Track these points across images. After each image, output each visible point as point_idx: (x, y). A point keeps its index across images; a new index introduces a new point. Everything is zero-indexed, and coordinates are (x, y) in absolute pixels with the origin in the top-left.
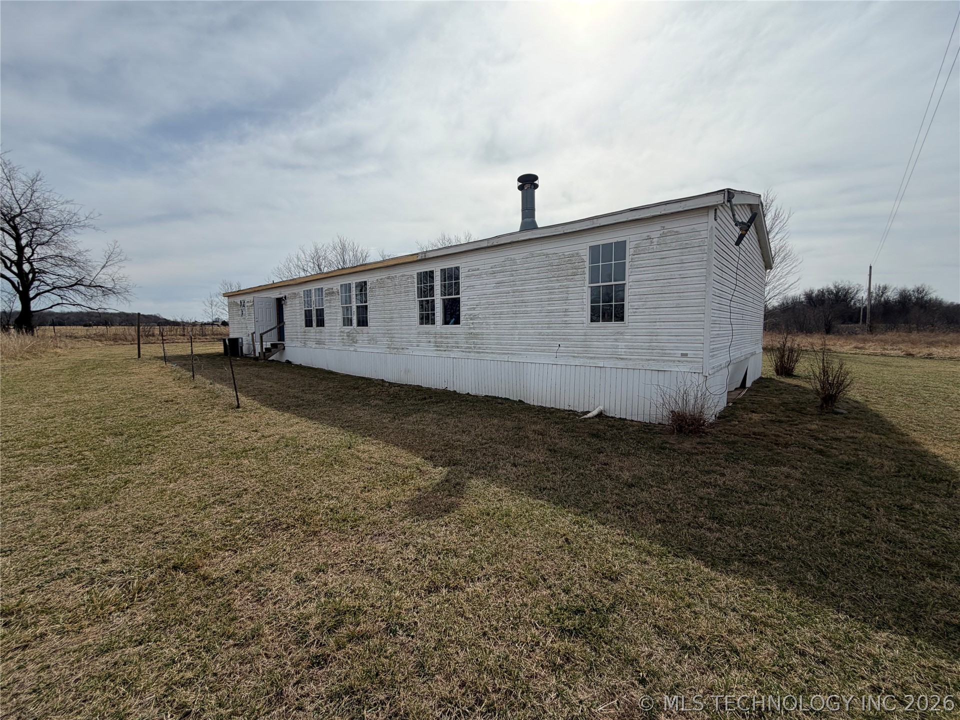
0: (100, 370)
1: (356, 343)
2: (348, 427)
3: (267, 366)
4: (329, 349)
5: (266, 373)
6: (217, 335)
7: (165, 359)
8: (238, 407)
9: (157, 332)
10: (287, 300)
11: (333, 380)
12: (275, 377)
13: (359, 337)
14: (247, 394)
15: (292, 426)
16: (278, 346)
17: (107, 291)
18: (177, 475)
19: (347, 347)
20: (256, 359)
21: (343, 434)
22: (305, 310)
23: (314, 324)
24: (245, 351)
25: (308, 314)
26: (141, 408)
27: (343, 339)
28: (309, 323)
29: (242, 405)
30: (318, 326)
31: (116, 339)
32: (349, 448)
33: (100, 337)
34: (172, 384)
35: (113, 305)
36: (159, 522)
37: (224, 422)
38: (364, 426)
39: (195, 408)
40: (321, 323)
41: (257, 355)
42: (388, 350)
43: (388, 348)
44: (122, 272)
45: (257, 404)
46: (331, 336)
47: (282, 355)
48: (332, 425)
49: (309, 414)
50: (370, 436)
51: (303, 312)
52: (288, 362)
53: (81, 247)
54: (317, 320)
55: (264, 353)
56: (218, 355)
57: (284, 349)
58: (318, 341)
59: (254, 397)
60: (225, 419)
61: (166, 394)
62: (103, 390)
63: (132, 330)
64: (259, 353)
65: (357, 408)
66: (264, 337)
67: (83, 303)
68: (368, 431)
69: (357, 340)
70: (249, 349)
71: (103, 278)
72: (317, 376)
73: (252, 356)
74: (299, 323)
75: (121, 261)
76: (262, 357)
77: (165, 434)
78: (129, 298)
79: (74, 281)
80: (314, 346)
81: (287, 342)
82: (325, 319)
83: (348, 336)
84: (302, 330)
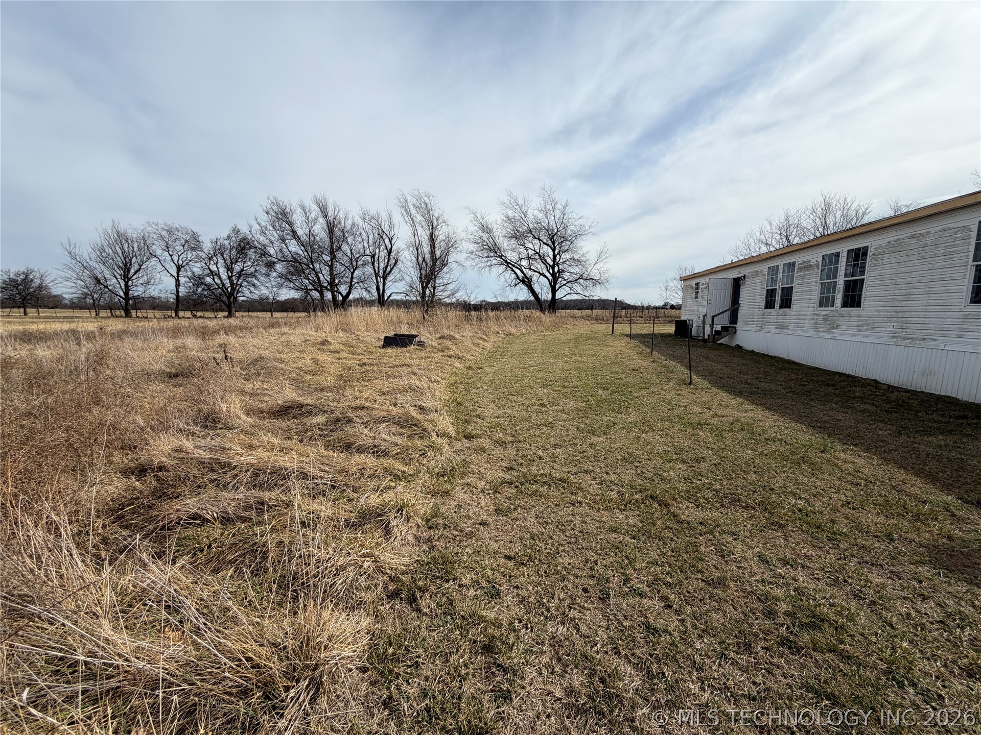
0: (590, 342)
1: (837, 328)
2: (820, 427)
3: (716, 349)
4: (793, 334)
5: (715, 356)
6: (668, 317)
7: (631, 336)
8: (690, 383)
9: (623, 314)
10: (747, 280)
11: (797, 372)
12: (724, 360)
13: (842, 322)
14: (698, 374)
15: (746, 411)
16: (729, 330)
17: (595, 282)
18: (647, 429)
19: (821, 334)
20: (705, 341)
21: (812, 434)
22: (767, 290)
23: (777, 305)
24: (694, 333)
25: (771, 293)
26: (617, 373)
27: (816, 323)
28: (769, 305)
29: (694, 382)
30: (781, 307)
31: (597, 319)
32: (822, 452)
33: (588, 318)
34: (636, 357)
35: (598, 293)
36: (638, 460)
37: (679, 395)
38: (846, 432)
39: (655, 378)
40: (786, 303)
41: (706, 337)
42: (894, 340)
43: (893, 337)
44: (606, 267)
45: (707, 384)
46: (799, 319)
47: (732, 338)
48: (797, 421)
49: (766, 404)
50: (856, 445)
51: (765, 292)
52: (739, 347)
53: (585, 250)
54: (782, 300)
55: (714, 336)
56: (670, 335)
57: (735, 332)
58: (780, 325)
59: (705, 377)
60: (679, 392)
61: (633, 364)
62: (593, 355)
63: (607, 313)
64: (709, 335)
65: (832, 409)
66: (716, 318)
67: (581, 292)
68: (851, 438)
69: (838, 325)
70: (698, 331)
71: (594, 273)
72: (774, 365)
73: (701, 338)
74: (757, 304)
75: (606, 257)
76: (711, 339)
77: (635, 394)
78: (608, 286)
79: (577, 277)
80: (773, 331)
81: (740, 326)
82: (793, 299)
83: (824, 319)
84: (760, 312)
